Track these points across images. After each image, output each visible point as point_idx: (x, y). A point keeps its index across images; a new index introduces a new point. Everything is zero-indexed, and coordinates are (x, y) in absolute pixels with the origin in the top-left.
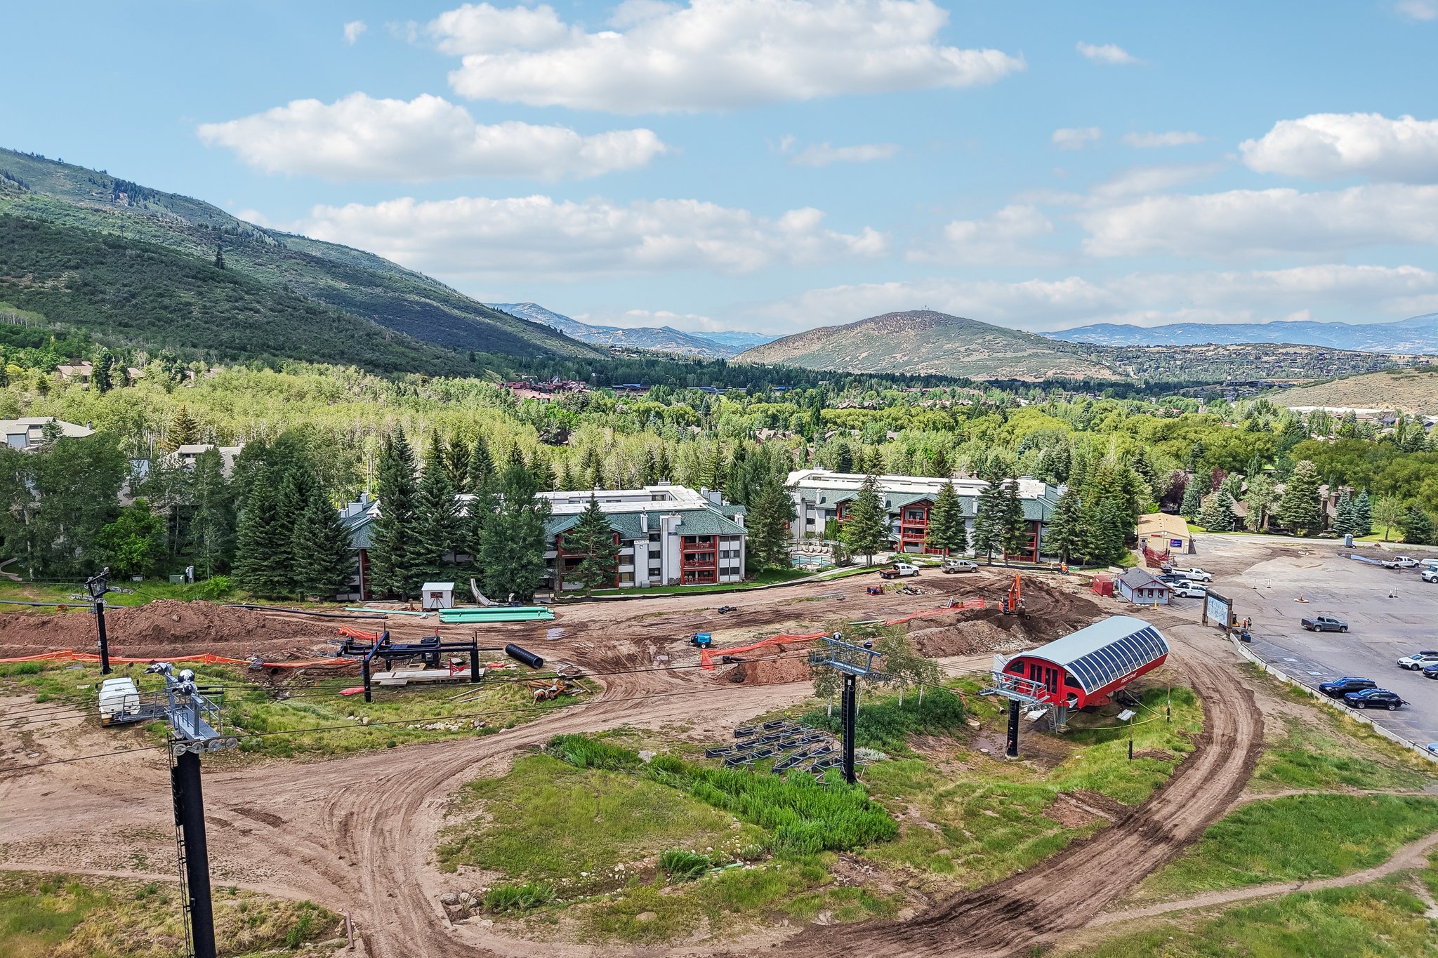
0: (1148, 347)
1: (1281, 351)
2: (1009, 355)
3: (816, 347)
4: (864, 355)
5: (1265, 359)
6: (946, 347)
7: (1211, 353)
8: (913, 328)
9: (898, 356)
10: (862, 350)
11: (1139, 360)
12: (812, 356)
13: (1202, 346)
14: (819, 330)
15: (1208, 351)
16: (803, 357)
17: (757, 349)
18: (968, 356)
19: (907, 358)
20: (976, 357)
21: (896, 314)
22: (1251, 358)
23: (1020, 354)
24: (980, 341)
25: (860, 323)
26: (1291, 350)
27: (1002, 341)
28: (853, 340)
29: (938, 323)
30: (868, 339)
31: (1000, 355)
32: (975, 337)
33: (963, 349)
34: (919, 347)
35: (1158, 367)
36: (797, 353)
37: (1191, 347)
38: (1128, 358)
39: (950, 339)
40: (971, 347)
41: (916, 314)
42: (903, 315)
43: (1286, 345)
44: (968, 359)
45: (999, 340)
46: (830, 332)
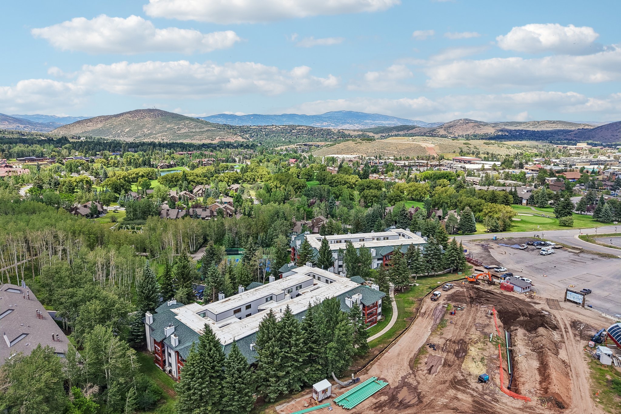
0: (251, 126)
1: (298, 128)
2: (198, 130)
3: (100, 126)
4: (127, 130)
5: (293, 131)
6: (168, 126)
7: (274, 129)
8: (150, 117)
9: (145, 130)
10: (126, 127)
11: (250, 132)
12: (99, 131)
13: (270, 126)
14: (100, 117)
15: (273, 128)
16: (93, 131)
17: (65, 127)
18: (179, 130)
19: (149, 131)
20: (183, 131)
21: (140, 110)
22: (289, 131)
23: (202, 130)
24: (183, 124)
25: (122, 114)
26: (301, 128)
27: (193, 124)
28: (120, 122)
29: (162, 115)
30: (129, 123)
31: (194, 130)
32: (180, 122)
33: (176, 127)
34: (154, 126)
35: (257, 135)
36: (90, 129)
37: (266, 126)
38: (245, 131)
39: (169, 123)
40: (180, 126)
41: (150, 111)
42: (144, 111)
43: (299, 126)
44: (180, 132)
45: (192, 123)
46: (107, 118)
